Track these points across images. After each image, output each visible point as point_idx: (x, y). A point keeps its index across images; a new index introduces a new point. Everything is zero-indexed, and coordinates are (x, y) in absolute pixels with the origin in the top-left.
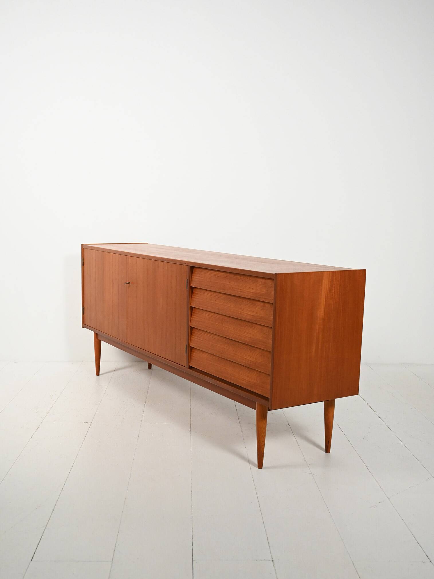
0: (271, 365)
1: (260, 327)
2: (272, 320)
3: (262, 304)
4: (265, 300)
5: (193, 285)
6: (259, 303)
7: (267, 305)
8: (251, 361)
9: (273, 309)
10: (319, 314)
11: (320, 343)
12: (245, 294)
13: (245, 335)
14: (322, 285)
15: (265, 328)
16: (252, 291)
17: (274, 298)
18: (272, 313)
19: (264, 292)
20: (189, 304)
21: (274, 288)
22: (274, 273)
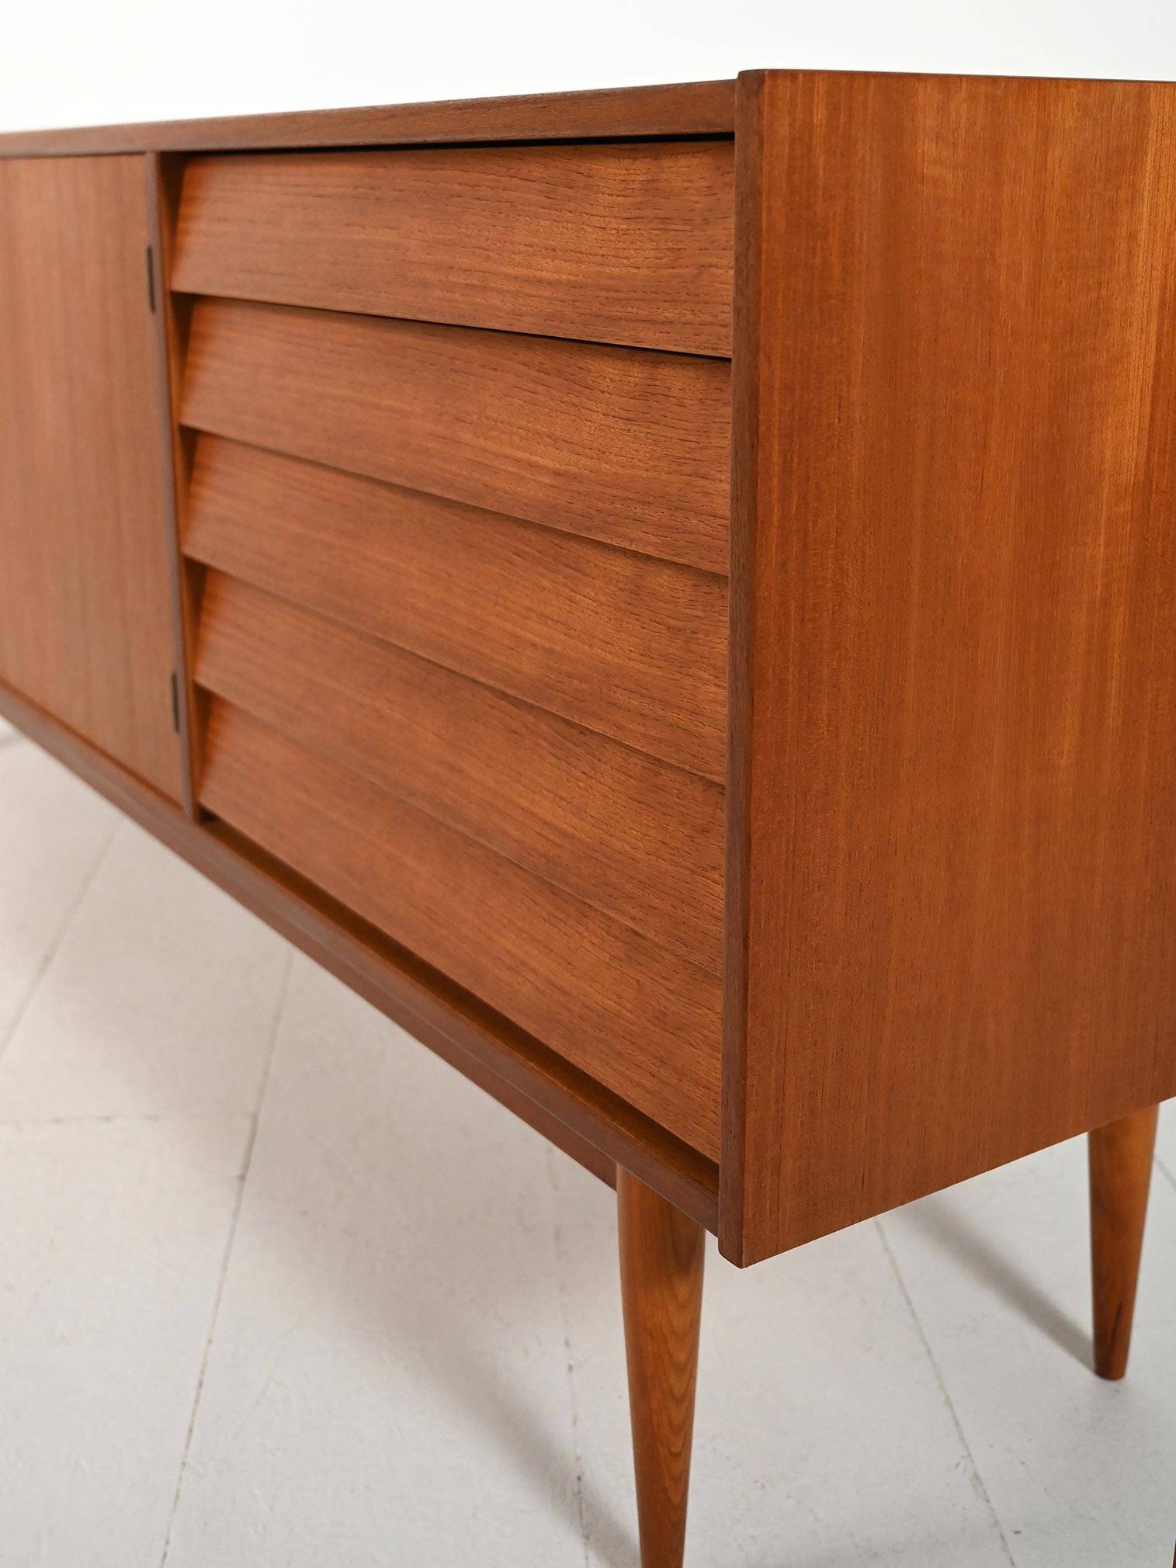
0: (720, 890)
1: (624, 568)
2: (723, 506)
3: (637, 373)
4: (651, 339)
5: (186, 281)
6: (608, 370)
7: (676, 380)
8: (563, 833)
9: (729, 411)
10: (1108, 455)
11: (1113, 687)
12: (495, 300)
13: (509, 627)
14: (1133, 201)
15: (662, 581)
16: (547, 268)
17: (737, 311)
18: (724, 442)
19: (644, 272)
20: (172, 409)
21: (732, 222)
22: (733, 75)
